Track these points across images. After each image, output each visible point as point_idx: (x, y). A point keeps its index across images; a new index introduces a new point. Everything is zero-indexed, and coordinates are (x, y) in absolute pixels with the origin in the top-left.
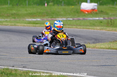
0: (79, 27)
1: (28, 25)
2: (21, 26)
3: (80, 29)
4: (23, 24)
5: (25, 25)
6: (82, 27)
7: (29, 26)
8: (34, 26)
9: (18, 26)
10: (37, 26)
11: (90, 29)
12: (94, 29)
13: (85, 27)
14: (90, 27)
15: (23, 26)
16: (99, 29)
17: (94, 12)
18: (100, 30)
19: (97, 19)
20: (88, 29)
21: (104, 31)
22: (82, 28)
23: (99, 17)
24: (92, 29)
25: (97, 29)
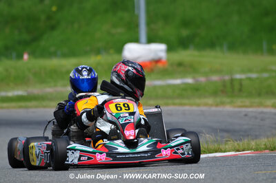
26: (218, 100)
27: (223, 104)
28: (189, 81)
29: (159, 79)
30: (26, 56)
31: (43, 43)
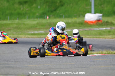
0: (88, 37)
1: (32, 36)
2: (25, 37)
3: (90, 39)
4: (27, 36)
5: (29, 36)
6: (91, 36)
7: (34, 37)
8: (38, 37)
9: (21, 37)
10: (42, 37)
11: (100, 38)
12: (105, 38)
13: (95, 36)
14: (101, 36)
15: (27, 38)
17: (99, 23)
19: (104, 29)
20: (99, 38)
22: (92, 38)
29: (97, 28)
31: (58, 12)
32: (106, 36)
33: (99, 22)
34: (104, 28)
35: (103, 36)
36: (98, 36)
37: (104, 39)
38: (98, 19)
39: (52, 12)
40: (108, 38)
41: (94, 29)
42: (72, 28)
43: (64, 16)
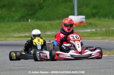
11: (90, 39)
12: (95, 40)
16: (100, 40)
18: (102, 40)
20: (88, 39)
21: (107, 41)
23: (90, 29)
24: (92, 39)
25: (98, 39)
26: (103, 37)
27: (104, 39)
28: (94, 30)
29: (82, 30)
30: (30, 20)
31: (37, 15)
32: (95, 38)
33: (82, 24)
34: (88, 29)
35: (93, 38)
36: (87, 38)
37: (93, 40)
38: (81, 21)
39: (31, 15)
40: (97, 40)
41: (79, 31)
42: (57, 30)
43: (43, 19)
